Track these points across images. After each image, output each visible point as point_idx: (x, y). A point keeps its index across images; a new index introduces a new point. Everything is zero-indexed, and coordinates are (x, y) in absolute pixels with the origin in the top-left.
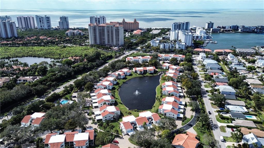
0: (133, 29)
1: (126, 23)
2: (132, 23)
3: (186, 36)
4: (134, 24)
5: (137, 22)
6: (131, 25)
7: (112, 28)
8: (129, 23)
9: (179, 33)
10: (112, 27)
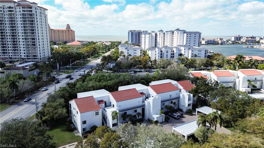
0: (65, 40)
1: (53, 31)
2: (63, 31)
3: (189, 35)
4: (67, 32)
5: (72, 30)
6: (61, 34)
7: (10, 11)
8: (59, 31)
9: (158, 36)
10: (10, 8)
